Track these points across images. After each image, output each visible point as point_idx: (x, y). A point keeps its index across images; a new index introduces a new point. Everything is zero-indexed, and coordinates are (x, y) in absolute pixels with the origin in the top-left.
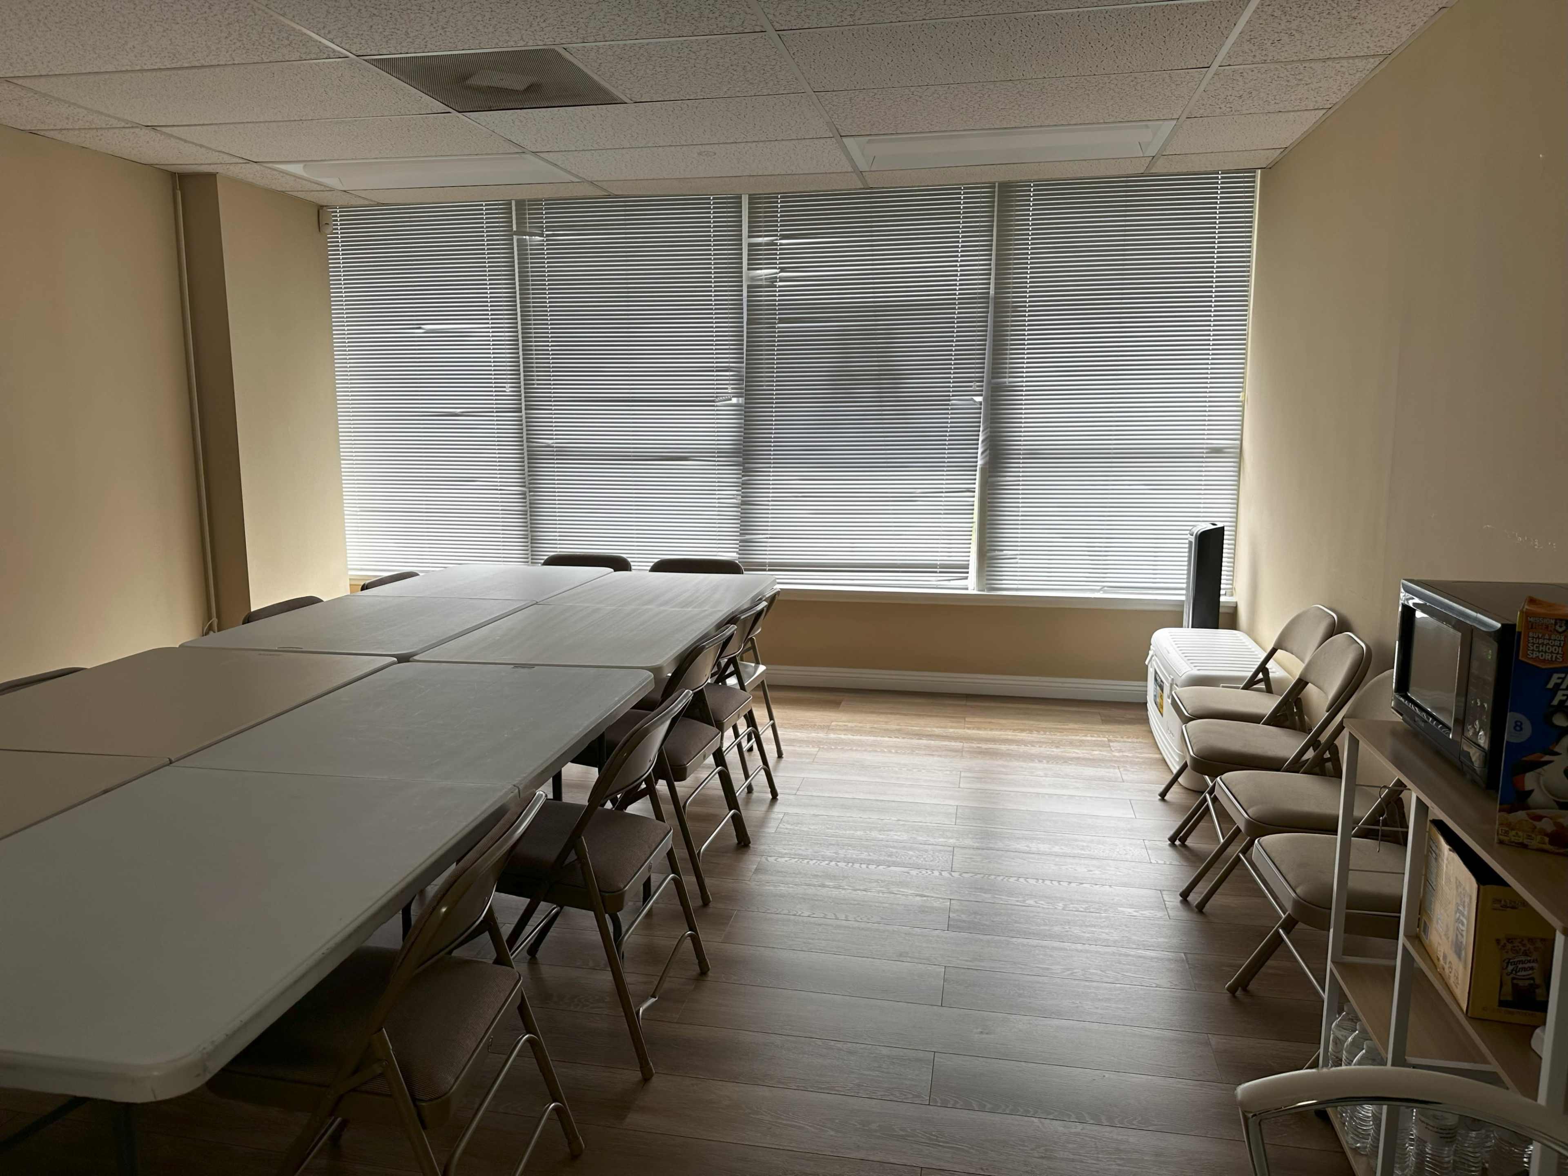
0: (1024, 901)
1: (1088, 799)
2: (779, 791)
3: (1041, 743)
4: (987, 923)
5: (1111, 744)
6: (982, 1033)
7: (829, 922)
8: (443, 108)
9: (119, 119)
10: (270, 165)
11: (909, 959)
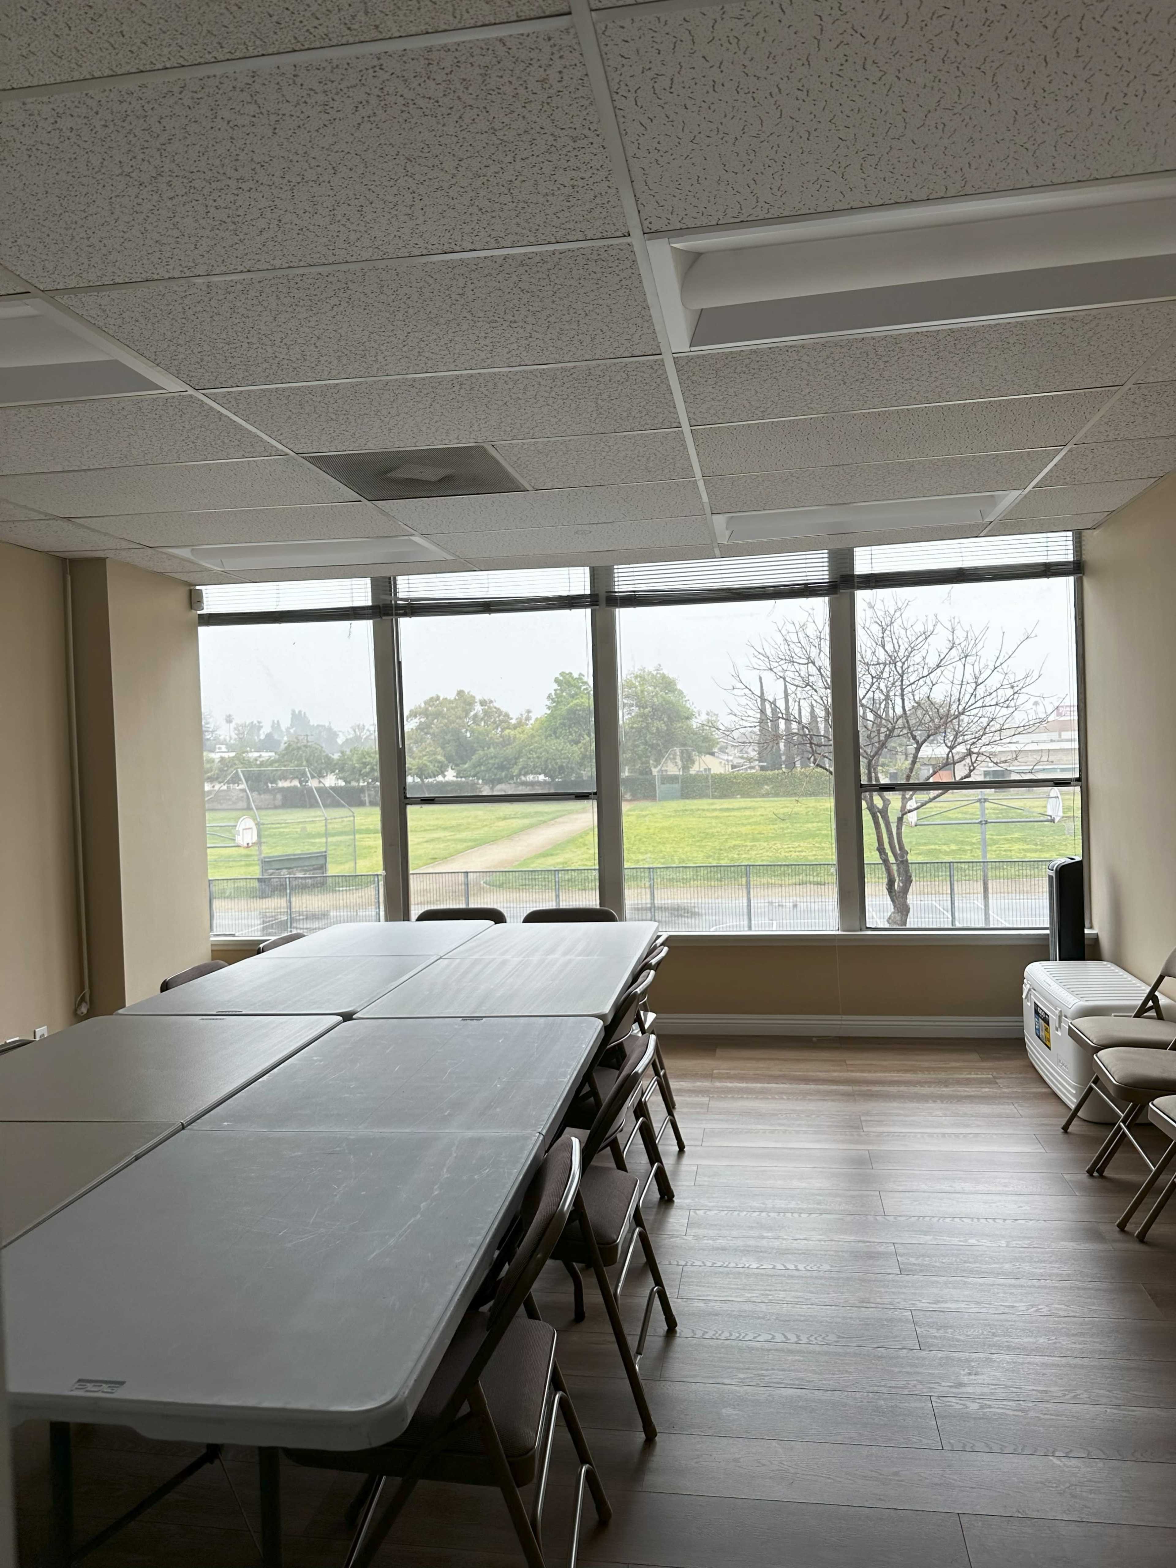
0: (966, 1241)
1: (995, 1136)
2: (685, 1143)
3: (929, 1083)
4: (937, 1264)
5: (998, 1081)
6: (970, 1374)
7: (780, 1272)
8: (358, 497)
9: (40, 513)
10: (160, 550)
11: (873, 1305)
